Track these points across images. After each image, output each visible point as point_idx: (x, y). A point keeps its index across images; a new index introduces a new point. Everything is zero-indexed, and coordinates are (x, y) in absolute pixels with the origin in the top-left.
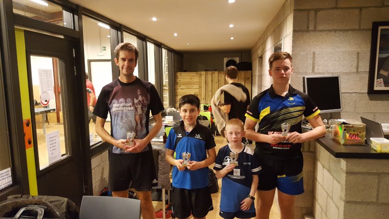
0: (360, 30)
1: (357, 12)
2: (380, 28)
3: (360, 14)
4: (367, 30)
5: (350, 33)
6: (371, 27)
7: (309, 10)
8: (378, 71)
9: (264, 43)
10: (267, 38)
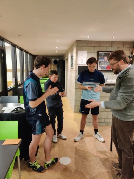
0: (94, 53)
3: (94, 48)
5: (92, 53)
6: (97, 52)
8: (99, 65)
9: (68, 54)
10: (69, 53)
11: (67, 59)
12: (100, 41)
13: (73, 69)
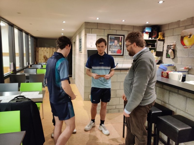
0: (104, 36)
1: (103, 30)
2: (109, 36)
3: (104, 31)
4: (106, 36)
6: (107, 35)
7: (89, 28)
8: (109, 49)
9: (76, 37)
10: (77, 35)
11: (75, 43)
12: (110, 24)
13: (82, 52)
